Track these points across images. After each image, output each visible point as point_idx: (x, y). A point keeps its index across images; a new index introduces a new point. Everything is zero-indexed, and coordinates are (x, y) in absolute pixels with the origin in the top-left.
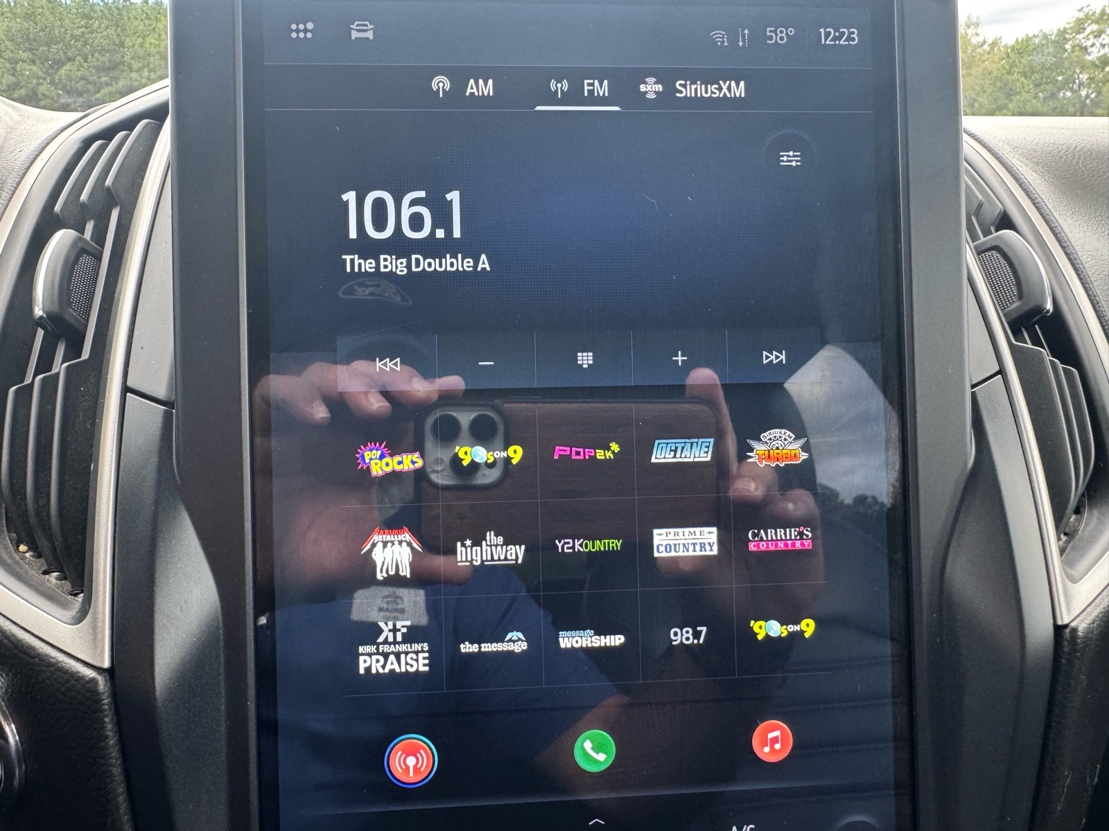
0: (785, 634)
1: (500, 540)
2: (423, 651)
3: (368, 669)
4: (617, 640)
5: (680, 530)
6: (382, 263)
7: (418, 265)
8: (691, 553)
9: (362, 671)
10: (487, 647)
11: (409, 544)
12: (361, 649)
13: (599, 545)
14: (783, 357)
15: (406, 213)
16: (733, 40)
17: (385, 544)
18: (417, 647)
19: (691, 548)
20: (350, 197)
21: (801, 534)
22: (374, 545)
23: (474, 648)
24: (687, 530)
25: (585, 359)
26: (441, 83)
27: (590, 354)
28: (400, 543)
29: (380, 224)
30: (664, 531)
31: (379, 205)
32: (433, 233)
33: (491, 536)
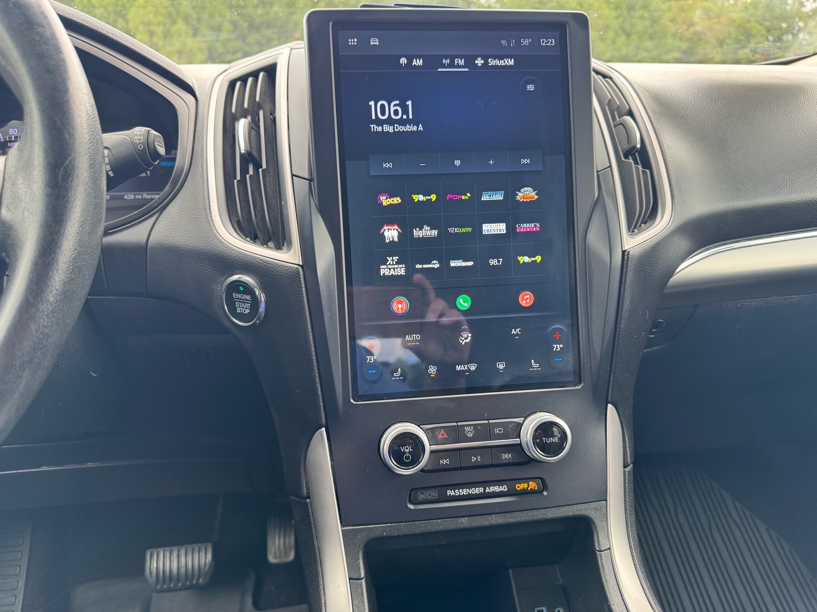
0: (530, 261)
1: (429, 228)
2: (403, 267)
3: (384, 274)
4: (471, 263)
5: (492, 225)
6: (384, 128)
7: (397, 128)
8: (496, 233)
9: (382, 275)
10: (425, 266)
11: (397, 230)
12: (381, 267)
13: (464, 230)
14: (529, 161)
15: (392, 109)
16: (509, 44)
17: (388, 230)
18: (400, 266)
19: (496, 231)
20: (372, 103)
21: (536, 225)
22: (385, 230)
23: (420, 266)
24: (495, 225)
25: (457, 163)
26: (403, 61)
27: (459, 161)
28: (394, 229)
29: (383, 113)
30: (486, 225)
31: (383, 106)
32: (402, 116)
33: (426, 227)
